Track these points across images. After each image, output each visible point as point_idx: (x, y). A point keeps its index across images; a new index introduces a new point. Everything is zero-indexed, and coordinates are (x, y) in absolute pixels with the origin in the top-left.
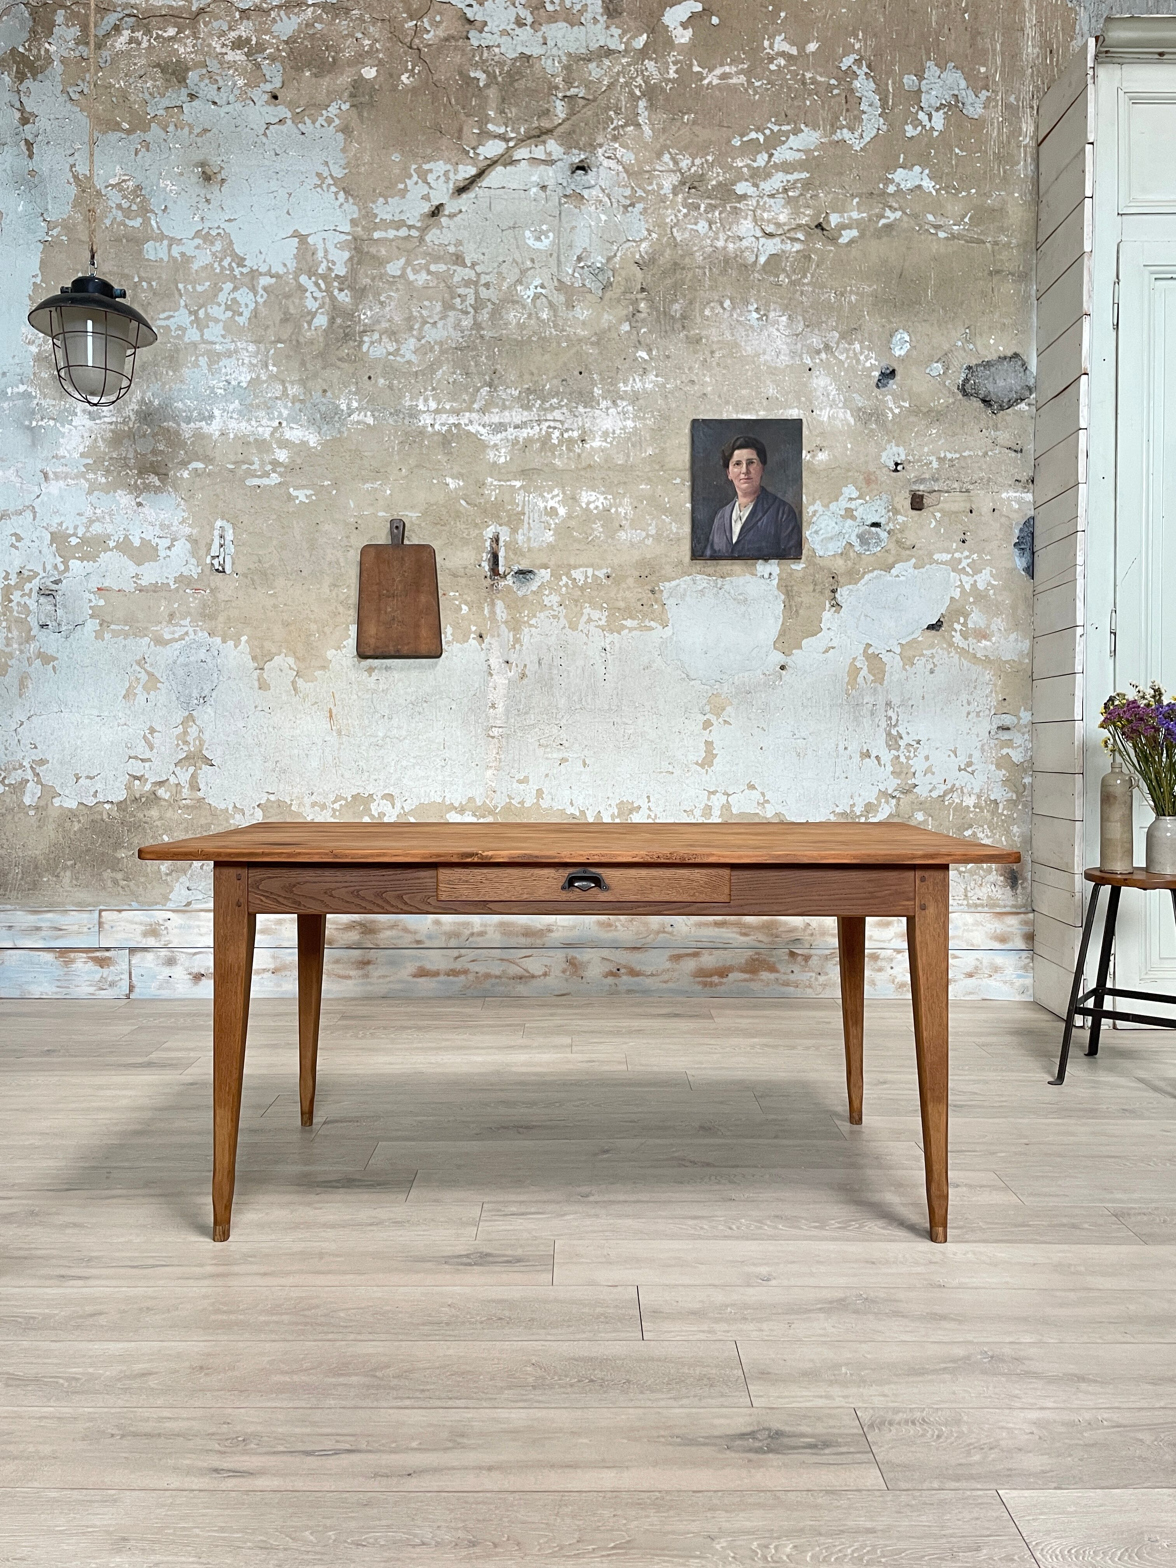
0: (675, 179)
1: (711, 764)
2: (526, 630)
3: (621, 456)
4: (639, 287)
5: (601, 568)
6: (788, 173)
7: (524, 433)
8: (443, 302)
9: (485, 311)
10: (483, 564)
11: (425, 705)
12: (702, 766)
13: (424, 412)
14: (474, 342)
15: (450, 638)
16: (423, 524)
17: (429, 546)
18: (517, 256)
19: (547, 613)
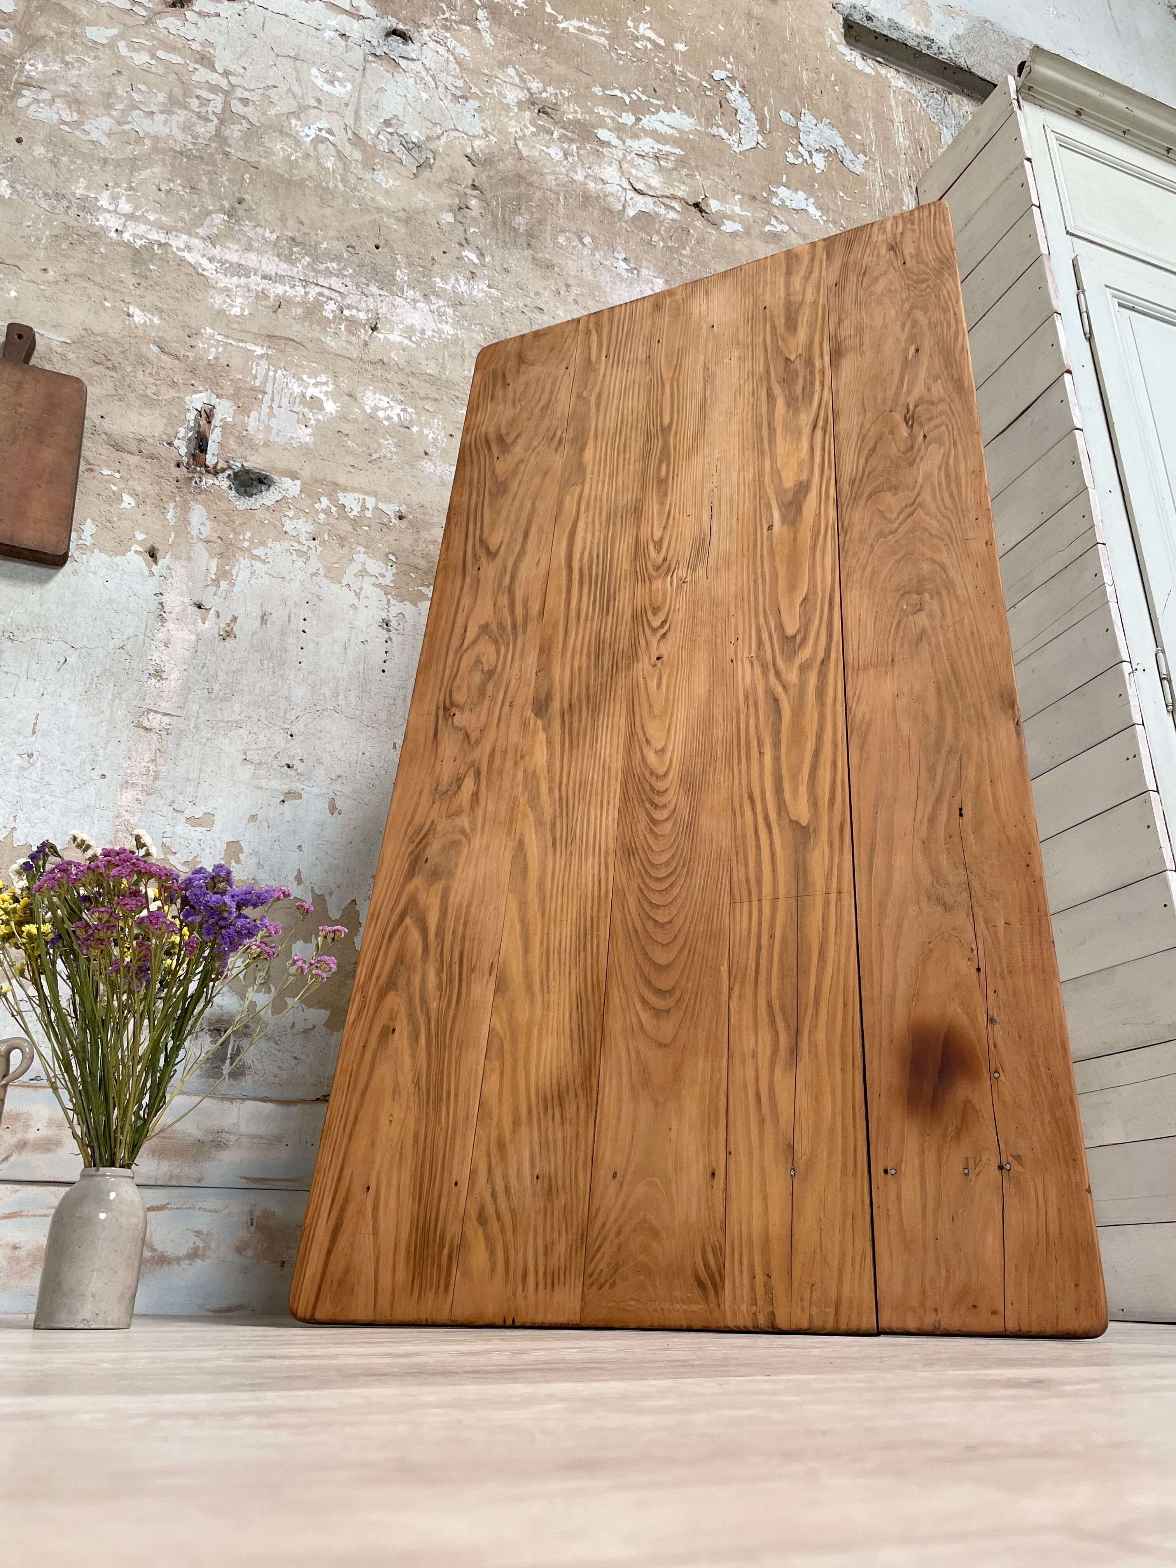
0: (523, 95)
2: (244, 562)
3: (432, 364)
4: (470, 182)
5: (390, 502)
6: (658, 142)
7: (279, 289)
8: (170, 95)
9: (236, 127)
10: (177, 443)
13: (109, 212)
14: (211, 155)
15: (89, 541)
16: (71, 356)
17: (77, 380)
18: (296, 88)
19: (286, 545)
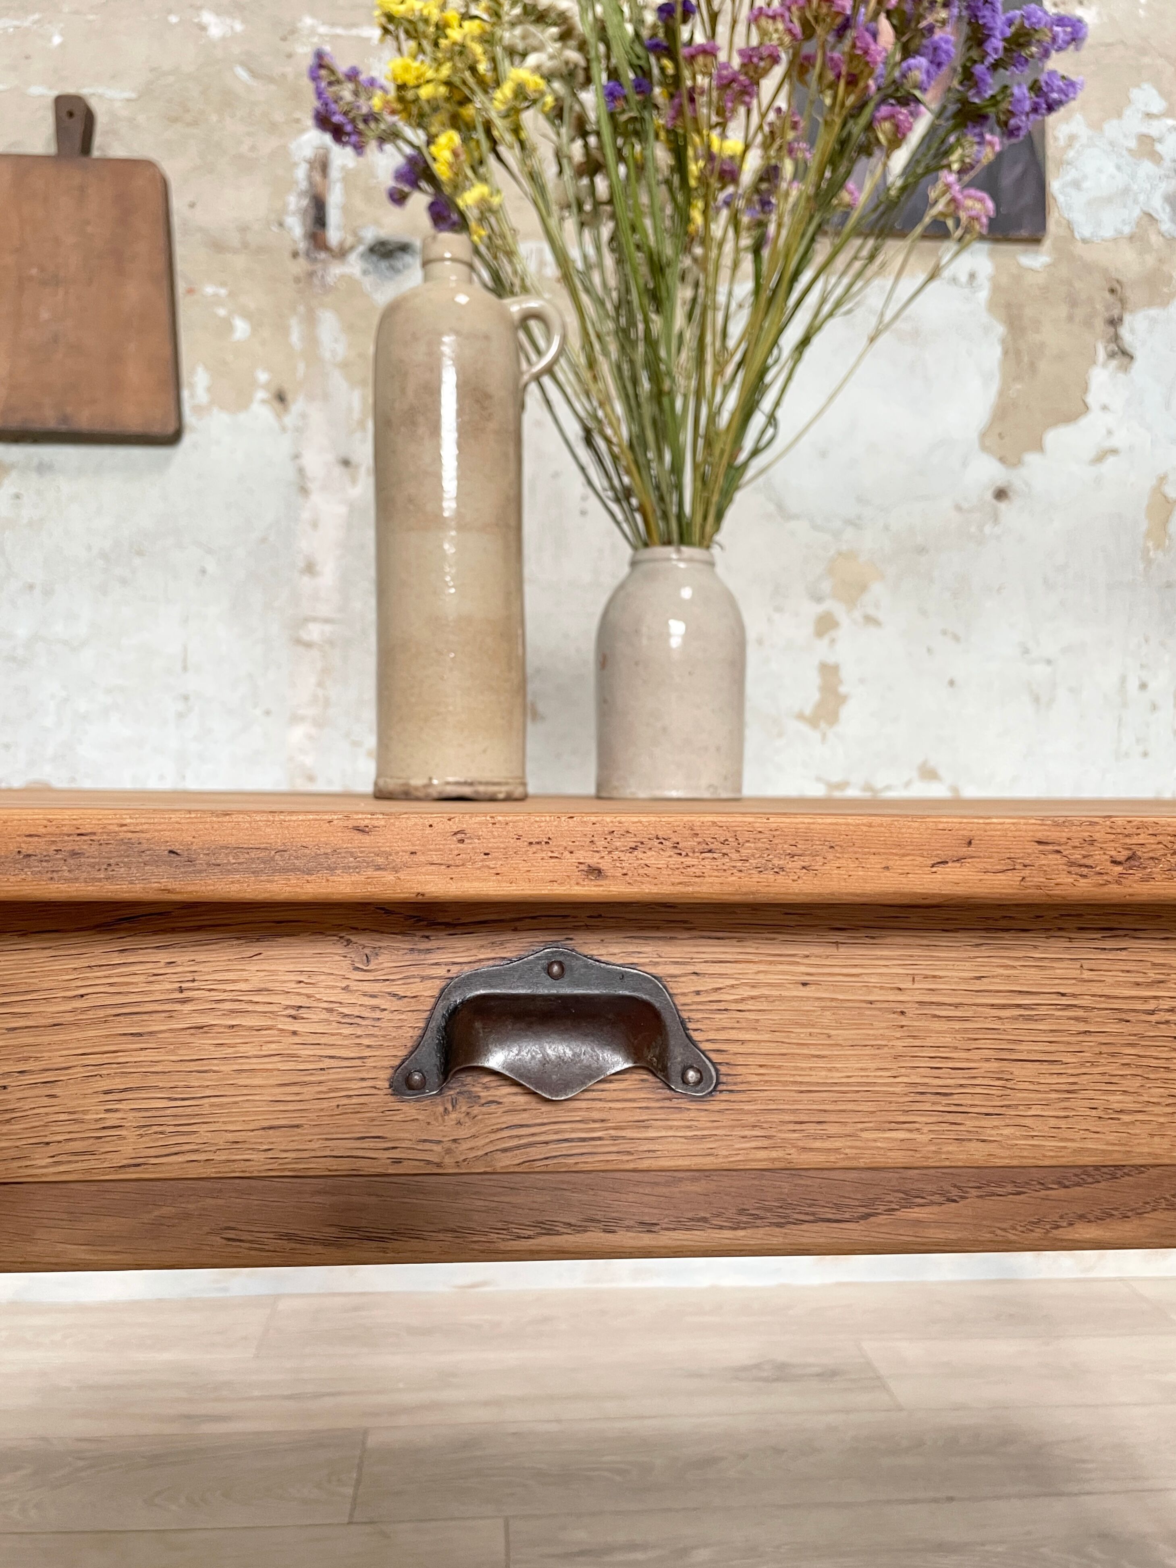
1: (833, 718)
10: (288, 221)
11: (137, 561)
12: (813, 721)
15: (204, 399)
16: (141, 118)
17: (148, 164)
